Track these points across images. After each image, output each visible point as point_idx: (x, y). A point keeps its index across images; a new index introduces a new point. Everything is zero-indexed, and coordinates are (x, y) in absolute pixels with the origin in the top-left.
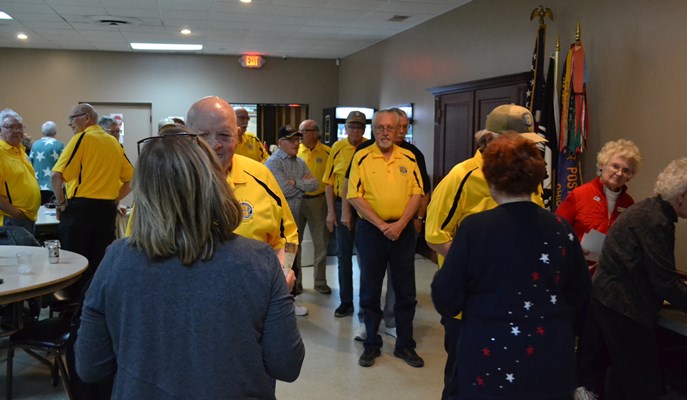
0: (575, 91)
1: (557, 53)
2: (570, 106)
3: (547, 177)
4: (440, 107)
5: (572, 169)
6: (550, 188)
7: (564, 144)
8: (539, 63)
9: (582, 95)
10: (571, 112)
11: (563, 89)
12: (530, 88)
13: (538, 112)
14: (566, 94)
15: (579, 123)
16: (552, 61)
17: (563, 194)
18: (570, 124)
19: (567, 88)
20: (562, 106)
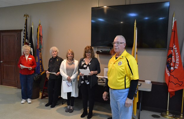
1: (33, 26)
5: (40, 53)
7: (39, 47)
8: (26, 28)
9: (42, 36)
10: (40, 40)
11: (37, 35)
12: (24, 34)
13: (26, 40)
14: (38, 36)
15: (42, 43)
16: (31, 28)
17: (38, 59)
18: (40, 43)
19: (39, 34)
20: (38, 39)
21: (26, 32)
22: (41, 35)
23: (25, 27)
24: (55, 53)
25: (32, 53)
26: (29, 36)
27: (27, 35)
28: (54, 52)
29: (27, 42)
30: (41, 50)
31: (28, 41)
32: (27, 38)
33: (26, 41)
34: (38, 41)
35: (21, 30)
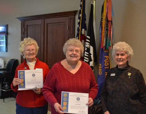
0: (109, 20)
1: (94, 1)
2: (107, 27)
3: (92, 60)
4: (24, 27)
5: (107, 57)
6: (93, 66)
7: (104, 45)
8: (83, 6)
9: (111, 21)
10: (107, 30)
11: (102, 19)
12: (79, 18)
13: (83, 30)
14: (104, 22)
15: (110, 34)
16: (92, 6)
17: (103, 68)
18: (107, 35)
19: (104, 18)
20: (102, 27)
21: (82, 16)
22: (109, 19)
23: (81, 6)
24: (120, 57)
25: (92, 56)
26: (87, 22)
27: (85, 20)
28: (118, 55)
29: (84, 35)
30: (108, 50)
31: (86, 32)
32: (83, 26)
33: (83, 33)
34: (103, 31)
35: (75, 12)
